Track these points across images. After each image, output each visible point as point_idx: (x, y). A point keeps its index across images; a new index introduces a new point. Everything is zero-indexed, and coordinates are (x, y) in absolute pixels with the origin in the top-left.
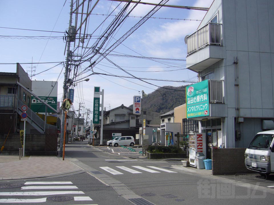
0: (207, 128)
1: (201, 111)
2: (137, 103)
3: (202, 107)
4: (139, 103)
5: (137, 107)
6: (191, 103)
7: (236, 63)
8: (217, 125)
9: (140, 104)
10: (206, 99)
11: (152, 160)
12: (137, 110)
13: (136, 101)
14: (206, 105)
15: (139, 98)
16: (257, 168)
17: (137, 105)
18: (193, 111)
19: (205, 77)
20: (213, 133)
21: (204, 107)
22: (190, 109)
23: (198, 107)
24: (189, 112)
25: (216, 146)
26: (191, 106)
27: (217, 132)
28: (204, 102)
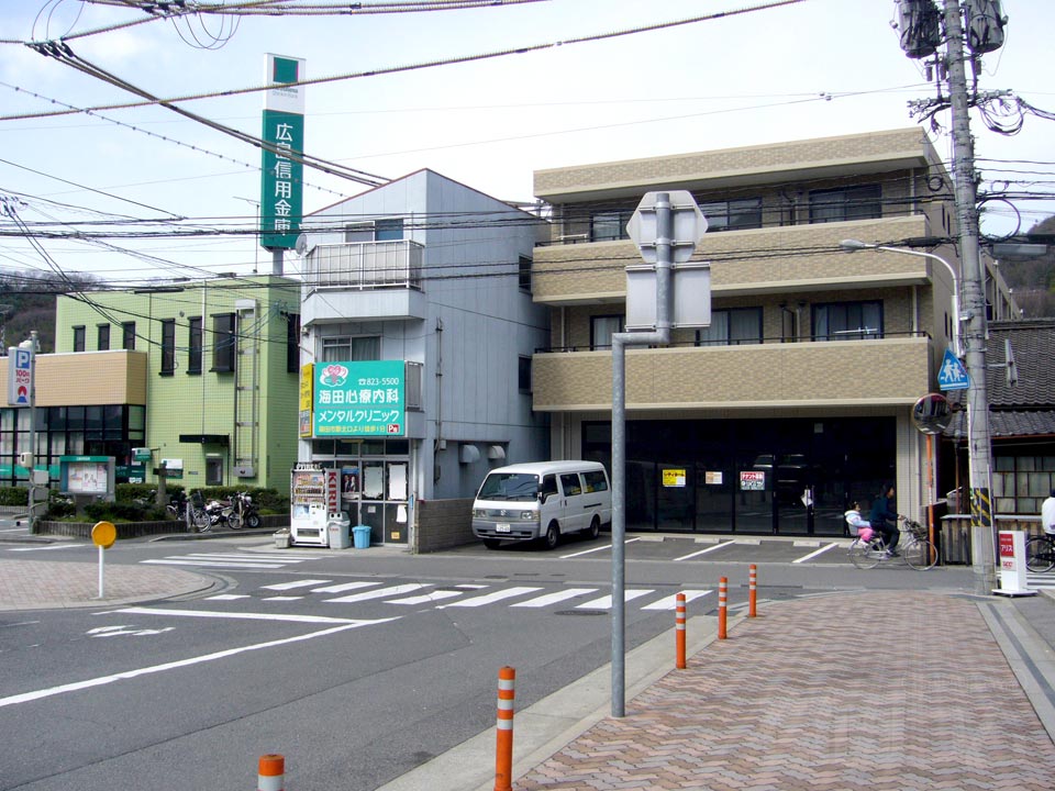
0: (339, 459)
1: (376, 424)
2: (23, 369)
3: (379, 416)
4: (27, 370)
5: (23, 384)
6: (334, 402)
7: (439, 330)
8: (387, 453)
9: (27, 374)
10: (396, 399)
11: (122, 541)
12: (22, 394)
13: (20, 365)
14: (393, 412)
15: (26, 355)
16: (511, 532)
17: (23, 378)
18: (344, 423)
19: (334, 341)
20: (367, 470)
21: (386, 416)
22: (328, 416)
23: (363, 414)
24: (324, 423)
25: (381, 497)
26: (336, 407)
27: (386, 467)
28: (387, 407)
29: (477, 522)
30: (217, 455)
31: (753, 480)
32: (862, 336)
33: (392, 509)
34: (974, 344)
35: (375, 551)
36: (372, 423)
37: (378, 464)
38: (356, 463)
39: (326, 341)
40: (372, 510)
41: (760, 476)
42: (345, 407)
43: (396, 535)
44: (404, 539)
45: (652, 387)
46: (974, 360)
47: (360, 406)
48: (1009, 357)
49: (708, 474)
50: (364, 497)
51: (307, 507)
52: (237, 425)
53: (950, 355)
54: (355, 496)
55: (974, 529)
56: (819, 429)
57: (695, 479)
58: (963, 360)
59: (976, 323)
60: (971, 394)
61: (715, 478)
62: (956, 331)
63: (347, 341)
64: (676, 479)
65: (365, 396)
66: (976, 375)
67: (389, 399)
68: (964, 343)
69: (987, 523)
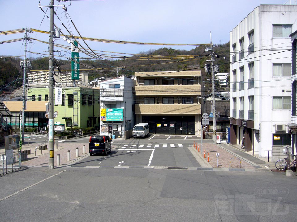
8: (118, 123)
16: (140, 136)
18: (112, 119)
19: (107, 104)
20: (114, 126)
21: (119, 117)
22: (109, 117)
23: (115, 117)
24: (108, 119)
25: (116, 130)
26: (111, 116)
27: (117, 126)
28: (120, 116)
29: (134, 134)
30: (69, 121)
31: (172, 126)
32: (190, 103)
33: (119, 132)
34: (214, 112)
35: (116, 139)
36: (117, 119)
37: (115, 125)
38: (111, 125)
39: (105, 104)
40: (115, 133)
41: (173, 125)
42: (112, 116)
43: (119, 137)
44: (121, 137)
45: (156, 111)
46: (214, 114)
47: (114, 116)
48: (218, 113)
49: (164, 125)
50: (113, 130)
51: (104, 132)
52: (73, 116)
53: (211, 113)
54: (111, 130)
55: (214, 136)
56: (183, 117)
57: (162, 126)
58: (213, 114)
59: (215, 109)
60: (214, 118)
61: (166, 125)
62: (212, 110)
63: (110, 104)
64: (159, 125)
65: (116, 114)
66: (214, 116)
67: (120, 115)
68: (213, 111)
69: (215, 135)
